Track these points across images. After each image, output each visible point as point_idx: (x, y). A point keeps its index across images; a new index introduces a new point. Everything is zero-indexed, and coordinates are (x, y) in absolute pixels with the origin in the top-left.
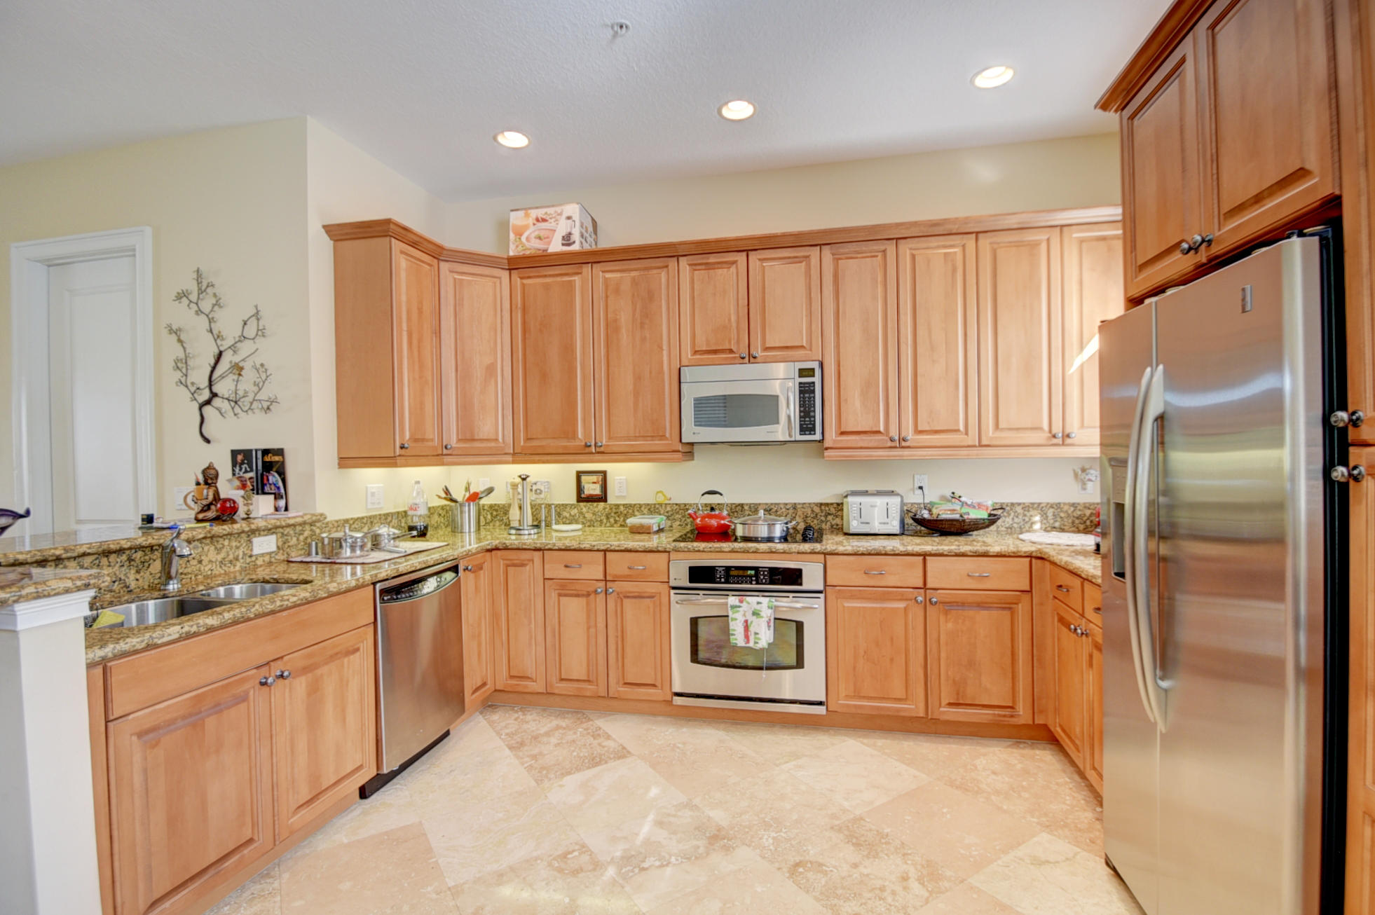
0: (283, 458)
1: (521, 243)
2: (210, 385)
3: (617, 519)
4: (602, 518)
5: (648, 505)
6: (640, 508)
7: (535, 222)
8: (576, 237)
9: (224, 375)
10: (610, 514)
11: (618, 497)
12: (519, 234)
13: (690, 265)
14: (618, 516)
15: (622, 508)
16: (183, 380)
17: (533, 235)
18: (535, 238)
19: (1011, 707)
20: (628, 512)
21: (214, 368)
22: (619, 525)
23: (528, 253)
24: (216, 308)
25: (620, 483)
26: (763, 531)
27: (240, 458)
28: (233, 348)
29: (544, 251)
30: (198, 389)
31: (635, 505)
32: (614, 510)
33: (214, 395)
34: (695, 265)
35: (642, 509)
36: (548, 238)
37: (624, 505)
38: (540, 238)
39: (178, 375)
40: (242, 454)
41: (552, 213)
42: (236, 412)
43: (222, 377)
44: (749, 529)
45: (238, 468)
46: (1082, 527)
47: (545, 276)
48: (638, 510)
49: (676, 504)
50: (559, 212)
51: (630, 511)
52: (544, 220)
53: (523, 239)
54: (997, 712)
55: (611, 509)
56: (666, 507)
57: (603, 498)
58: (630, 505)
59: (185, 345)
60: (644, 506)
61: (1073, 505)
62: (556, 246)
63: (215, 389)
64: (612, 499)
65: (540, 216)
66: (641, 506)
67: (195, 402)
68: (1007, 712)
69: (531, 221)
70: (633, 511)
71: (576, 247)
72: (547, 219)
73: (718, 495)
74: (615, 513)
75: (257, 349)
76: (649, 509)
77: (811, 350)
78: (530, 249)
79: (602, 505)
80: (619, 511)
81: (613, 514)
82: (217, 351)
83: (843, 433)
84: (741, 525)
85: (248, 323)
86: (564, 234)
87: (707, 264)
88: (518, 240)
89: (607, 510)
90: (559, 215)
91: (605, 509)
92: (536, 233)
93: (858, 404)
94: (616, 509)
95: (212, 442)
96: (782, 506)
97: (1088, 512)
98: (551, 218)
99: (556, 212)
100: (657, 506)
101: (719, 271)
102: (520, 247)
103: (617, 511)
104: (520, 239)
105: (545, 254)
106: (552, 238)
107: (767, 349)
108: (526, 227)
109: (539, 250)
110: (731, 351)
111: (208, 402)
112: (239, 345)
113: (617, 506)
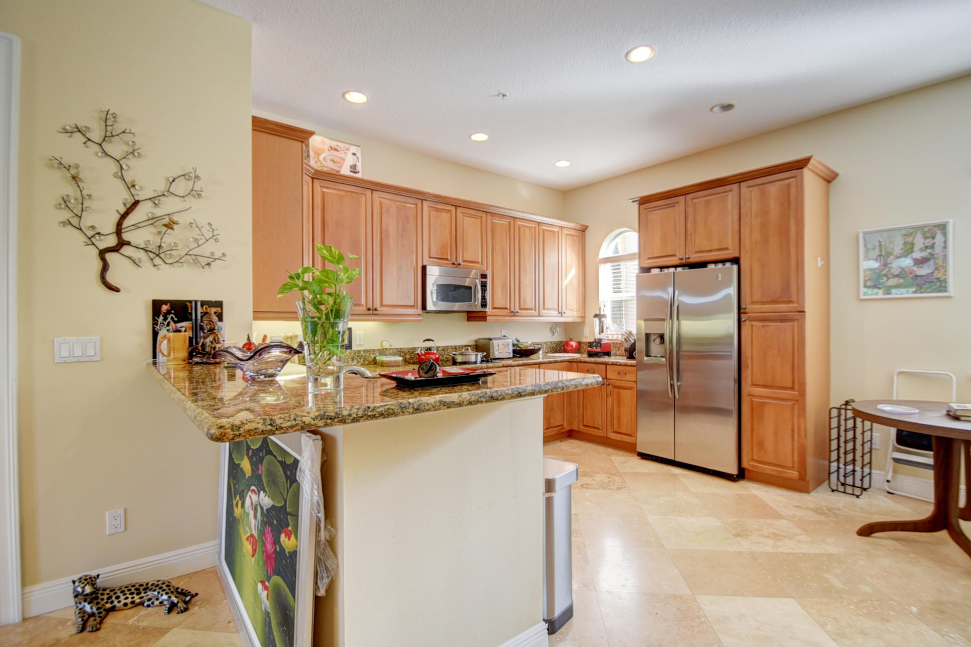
0: (222, 309)
1: (320, 161)
2: (119, 231)
3: (359, 360)
4: (349, 360)
5: (379, 350)
6: (374, 352)
7: (330, 149)
8: (359, 168)
9: (140, 225)
10: (354, 357)
11: (358, 345)
12: (318, 154)
13: (429, 207)
14: (360, 358)
15: (362, 353)
16: (75, 221)
17: (328, 158)
18: (330, 160)
19: (562, 425)
20: (366, 355)
21: (124, 216)
22: (360, 364)
23: (325, 169)
24: (130, 156)
25: (360, 336)
26: (473, 359)
27: (165, 308)
28: (154, 200)
29: (337, 171)
30: (99, 233)
31: (371, 350)
32: (357, 354)
33: (122, 243)
34: (431, 207)
35: (375, 352)
36: (339, 163)
37: (364, 351)
38: (333, 161)
39: (65, 215)
40: (169, 304)
41: (342, 146)
42: (155, 264)
43: (136, 226)
44: (466, 358)
45: (161, 318)
46: (553, 351)
47: (340, 190)
48: (373, 354)
49: (396, 349)
50: (347, 148)
51: (368, 354)
52: (336, 150)
53: (321, 157)
54: (559, 428)
55: (355, 354)
56: (390, 351)
57: (349, 346)
58: (368, 351)
59: (81, 184)
60: (376, 351)
61: (551, 342)
62: (346, 171)
63: (126, 237)
64: (354, 348)
65: (333, 146)
66: (374, 350)
67: (92, 247)
68: (561, 427)
69: (326, 147)
70: (370, 354)
71: (359, 176)
72: (339, 150)
73: (431, 342)
74: (358, 356)
75: (190, 208)
76: (380, 353)
77: (482, 264)
78: (327, 167)
79: (349, 351)
80: (360, 354)
81: (356, 357)
82: (131, 201)
83: (494, 308)
84: (460, 356)
85: (176, 180)
86: (351, 164)
87: (437, 208)
88: (316, 157)
89: (352, 354)
90: (347, 149)
91: (351, 353)
92: (331, 157)
93: (500, 294)
94: (358, 353)
95: (121, 290)
96: (450, 347)
97: (554, 345)
98: (341, 150)
99: (344, 147)
100: (384, 350)
101: (443, 214)
102: (319, 163)
103: (359, 354)
104: (318, 157)
105: (338, 174)
106: (343, 164)
107: (464, 261)
108: (323, 151)
109: (334, 170)
110: (447, 259)
111: (115, 249)
112: (162, 198)
113: (359, 351)
